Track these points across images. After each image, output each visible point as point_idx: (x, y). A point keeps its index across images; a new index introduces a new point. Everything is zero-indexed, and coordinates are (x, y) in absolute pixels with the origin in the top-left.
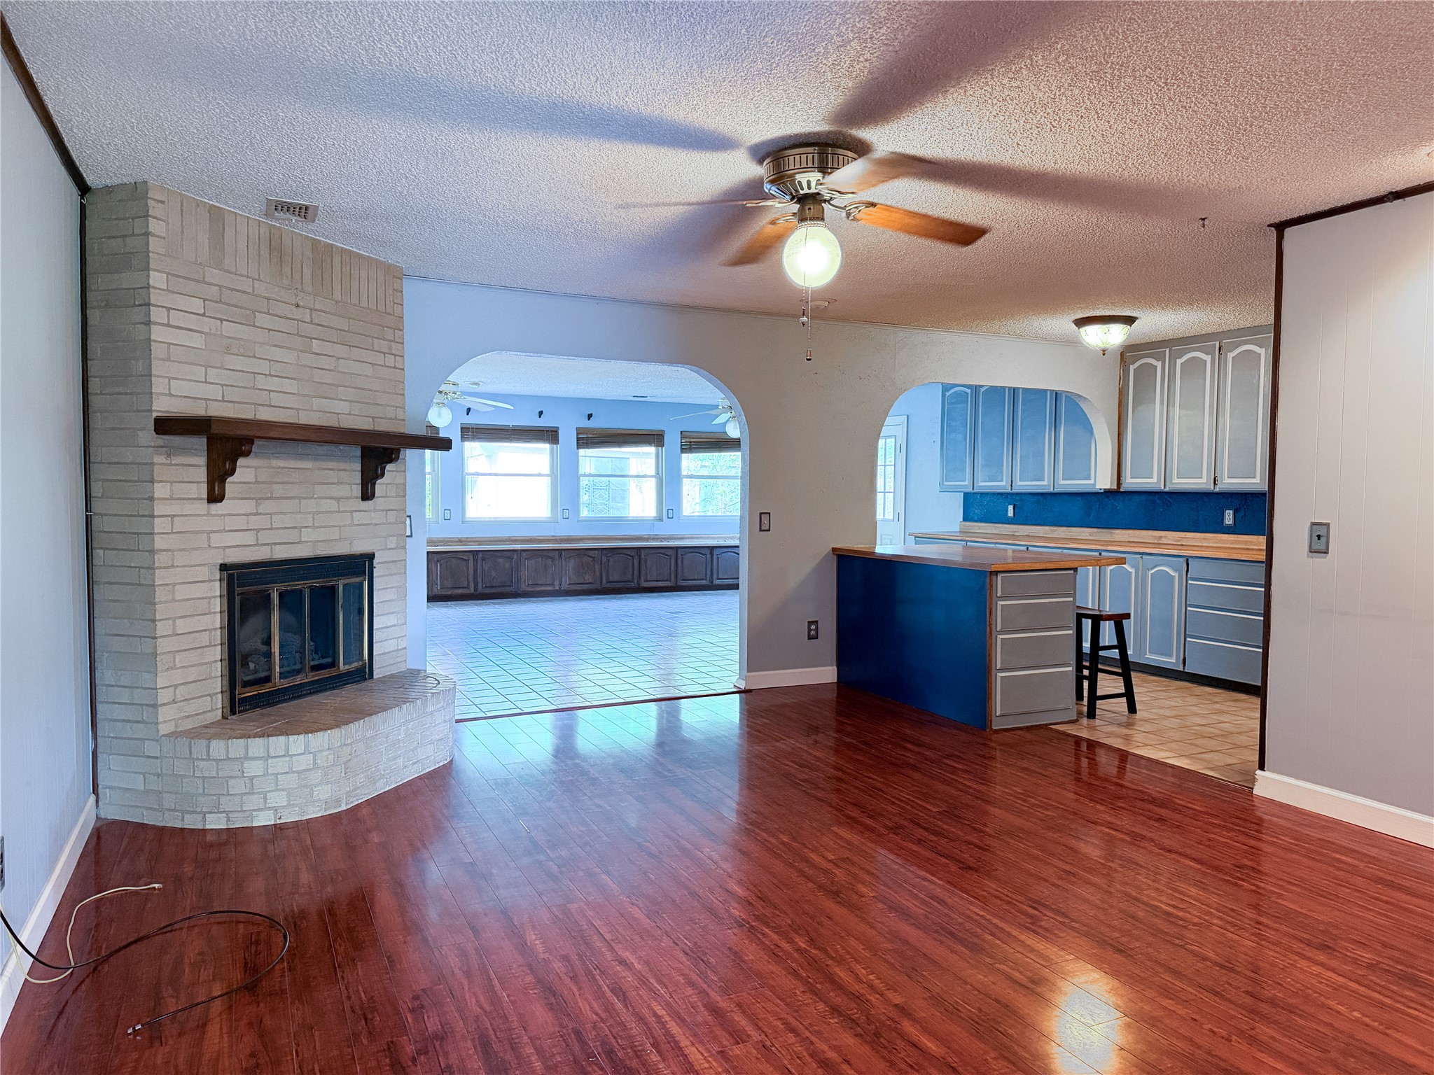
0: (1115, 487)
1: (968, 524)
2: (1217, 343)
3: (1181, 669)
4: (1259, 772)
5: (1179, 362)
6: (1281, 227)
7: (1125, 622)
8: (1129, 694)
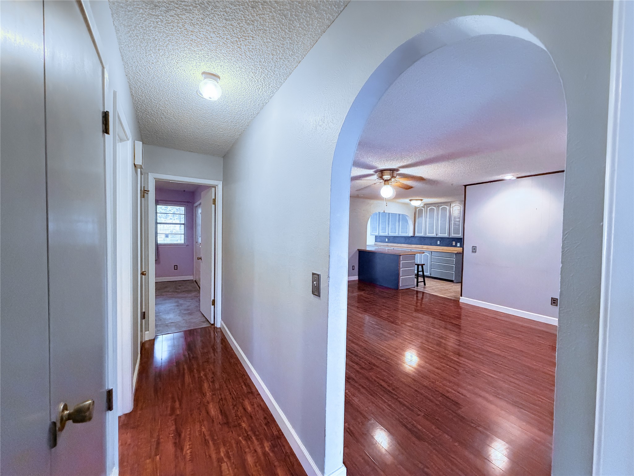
0: (413, 235)
1: (376, 243)
2: (437, 205)
3: (430, 276)
4: (461, 297)
5: (428, 209)
6: (465, 186)
7: (423, 266)
8: (424, 281)
